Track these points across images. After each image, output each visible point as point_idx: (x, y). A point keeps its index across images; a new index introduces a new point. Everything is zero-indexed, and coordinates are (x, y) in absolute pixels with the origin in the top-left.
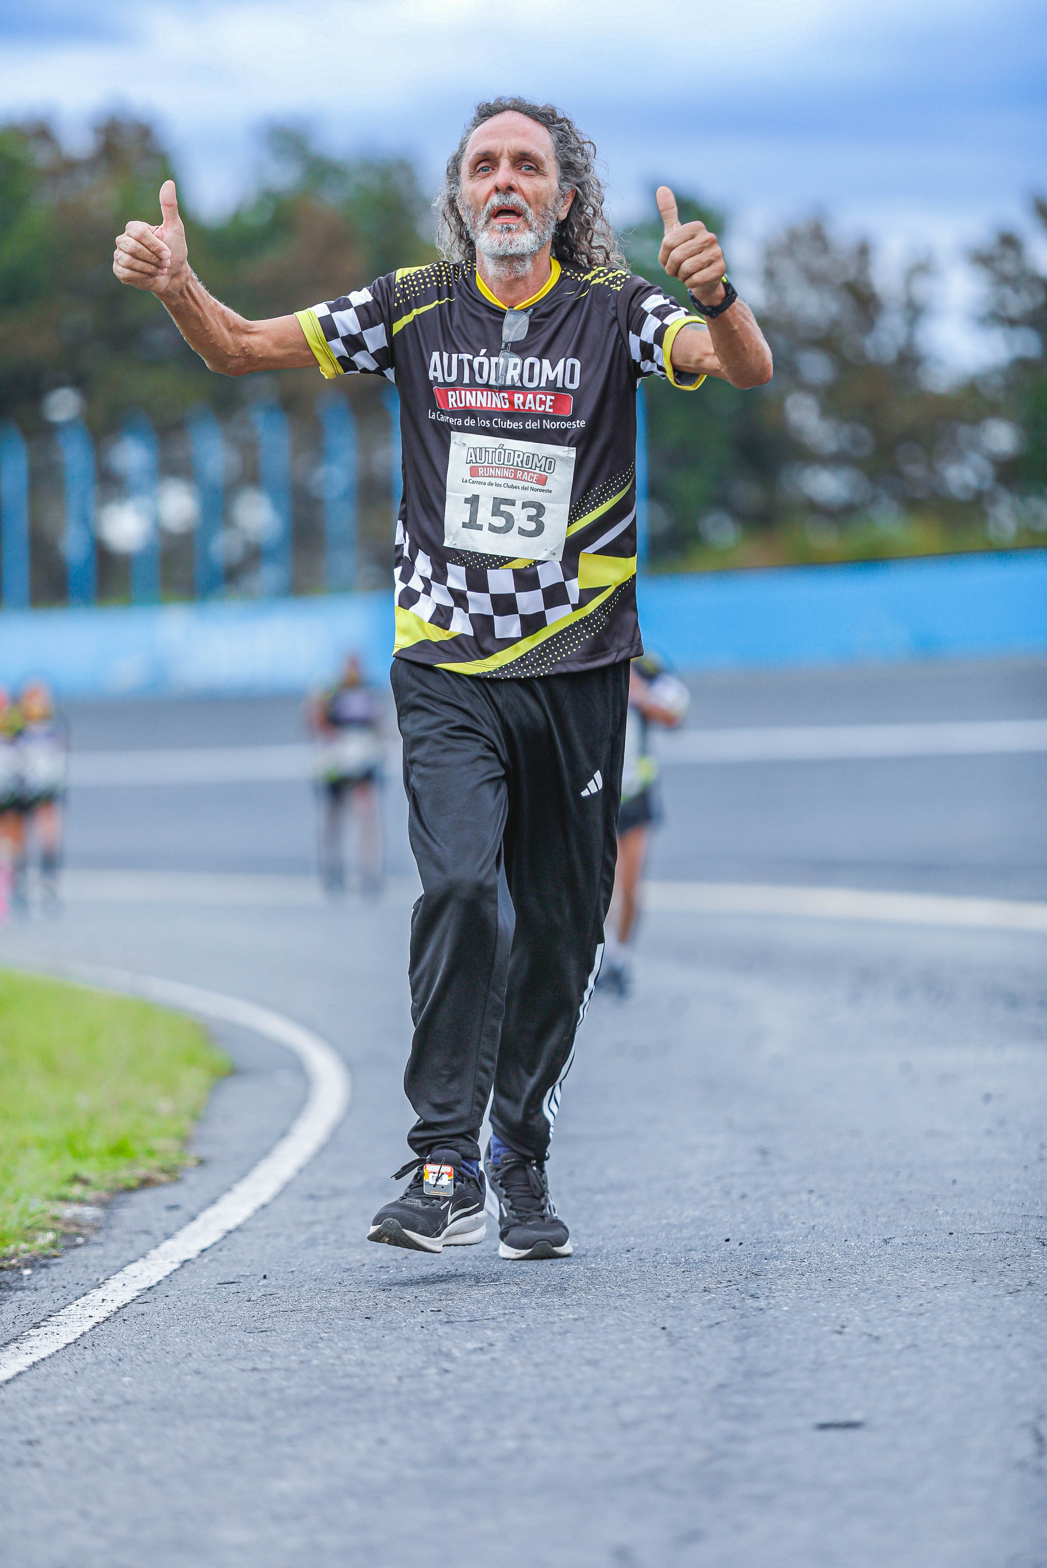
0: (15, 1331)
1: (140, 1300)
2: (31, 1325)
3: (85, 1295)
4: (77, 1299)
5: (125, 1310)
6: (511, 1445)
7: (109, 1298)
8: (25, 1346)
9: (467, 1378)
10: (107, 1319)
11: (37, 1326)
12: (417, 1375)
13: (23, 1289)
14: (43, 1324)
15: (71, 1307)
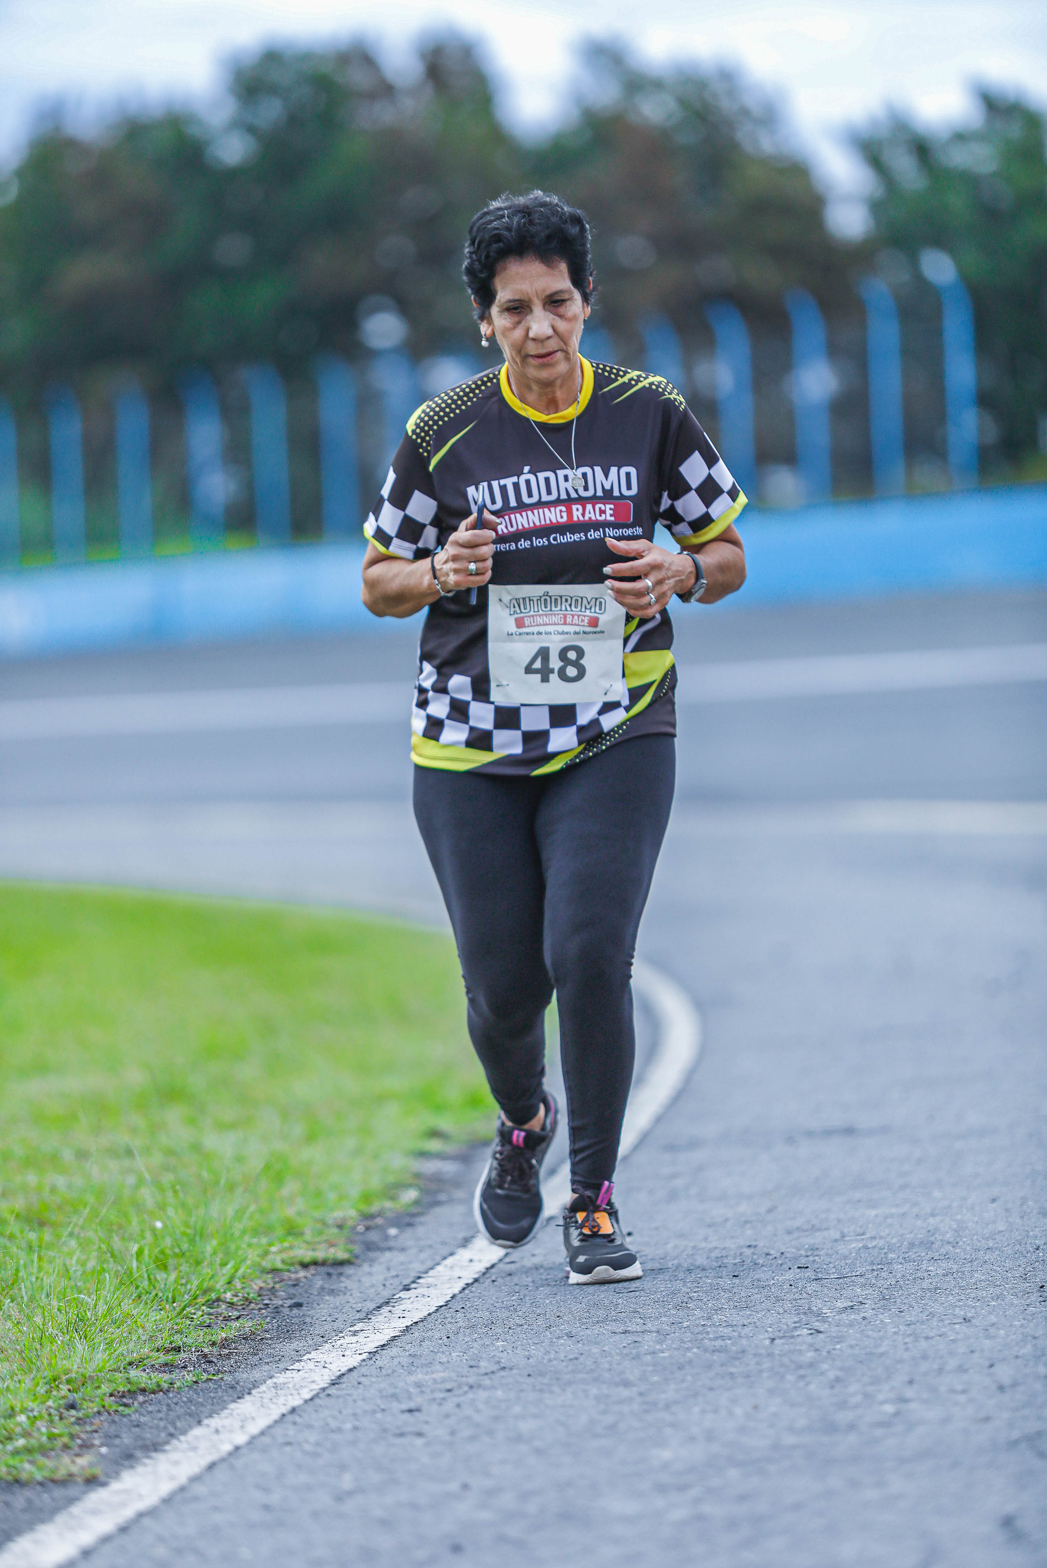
0: (386, 1294)
1: (507, 1260)
2: (401, 1287)
3: (452, 1254)
4: (445, 1258)
5: (493, 1270)
6: (889, 1409)
7: (475, 1258)
8: (398, 1310)
9: (840, 1339)
10: (476, 1280)
11: (407, 1288)
12: (789, 1335)
13: (390, 1249)
14: (413, 1286)
15: (439, 1268)
